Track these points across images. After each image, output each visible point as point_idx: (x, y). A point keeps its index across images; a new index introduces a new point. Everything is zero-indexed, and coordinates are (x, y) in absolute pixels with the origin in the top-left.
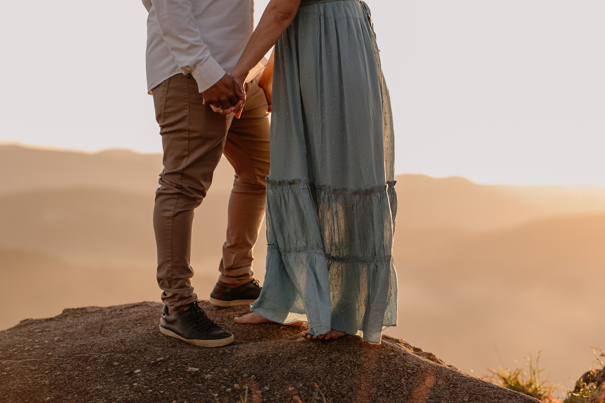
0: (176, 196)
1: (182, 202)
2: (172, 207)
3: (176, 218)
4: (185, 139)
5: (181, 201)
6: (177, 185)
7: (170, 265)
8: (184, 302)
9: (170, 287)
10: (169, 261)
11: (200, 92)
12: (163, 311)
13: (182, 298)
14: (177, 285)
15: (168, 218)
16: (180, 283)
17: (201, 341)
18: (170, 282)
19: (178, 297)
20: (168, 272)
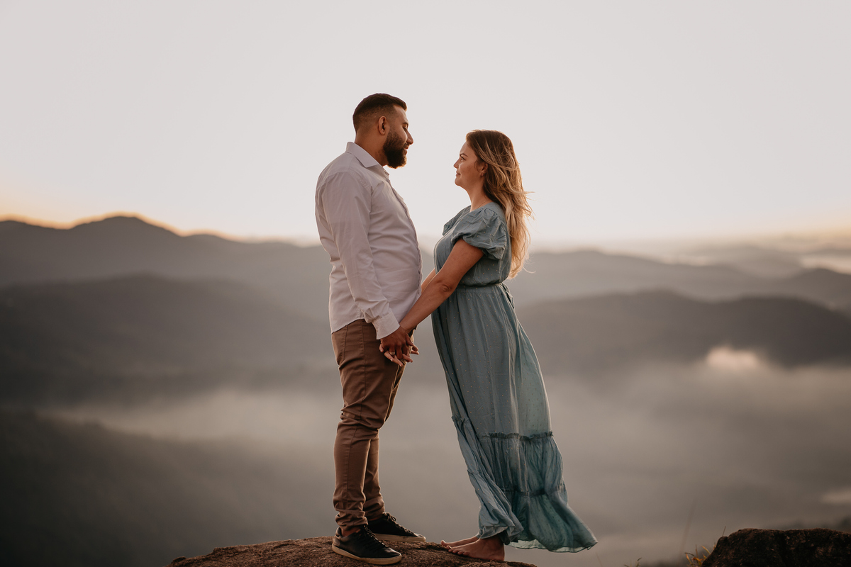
0: (355, 427)
1: (360, 433)
2: (351, 437)
3: (354, 447)
4: (362, 373)
5: (359, 431)
6: (356, 416)
7: (345, 488)
8: (356, 523)
9: (344, 509)
10: (345, 484)
11: (377, 338)
12: (337, 532)
13: (354, 519)
14: (350, 507)
15: (347, 445)
16: (353, 504)
17: (374, 559)
18: (344, 504)
19: (350, 517)
20: (343, 494)
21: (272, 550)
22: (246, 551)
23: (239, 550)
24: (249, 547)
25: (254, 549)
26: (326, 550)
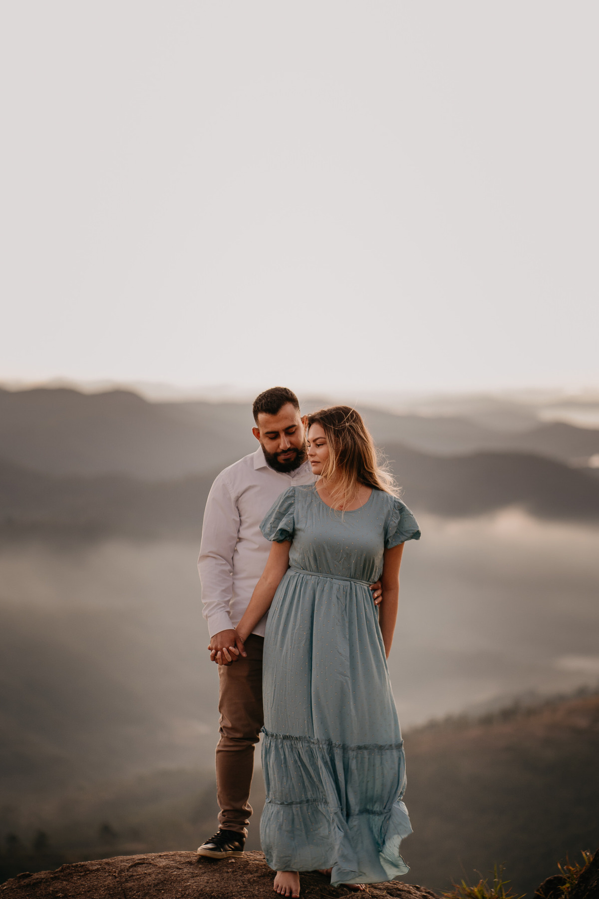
21: (128, 870)
22: (98, 870)
23: (91, 868)
24: (100, 865)
25: (107, 867)
26: (188, 873)
